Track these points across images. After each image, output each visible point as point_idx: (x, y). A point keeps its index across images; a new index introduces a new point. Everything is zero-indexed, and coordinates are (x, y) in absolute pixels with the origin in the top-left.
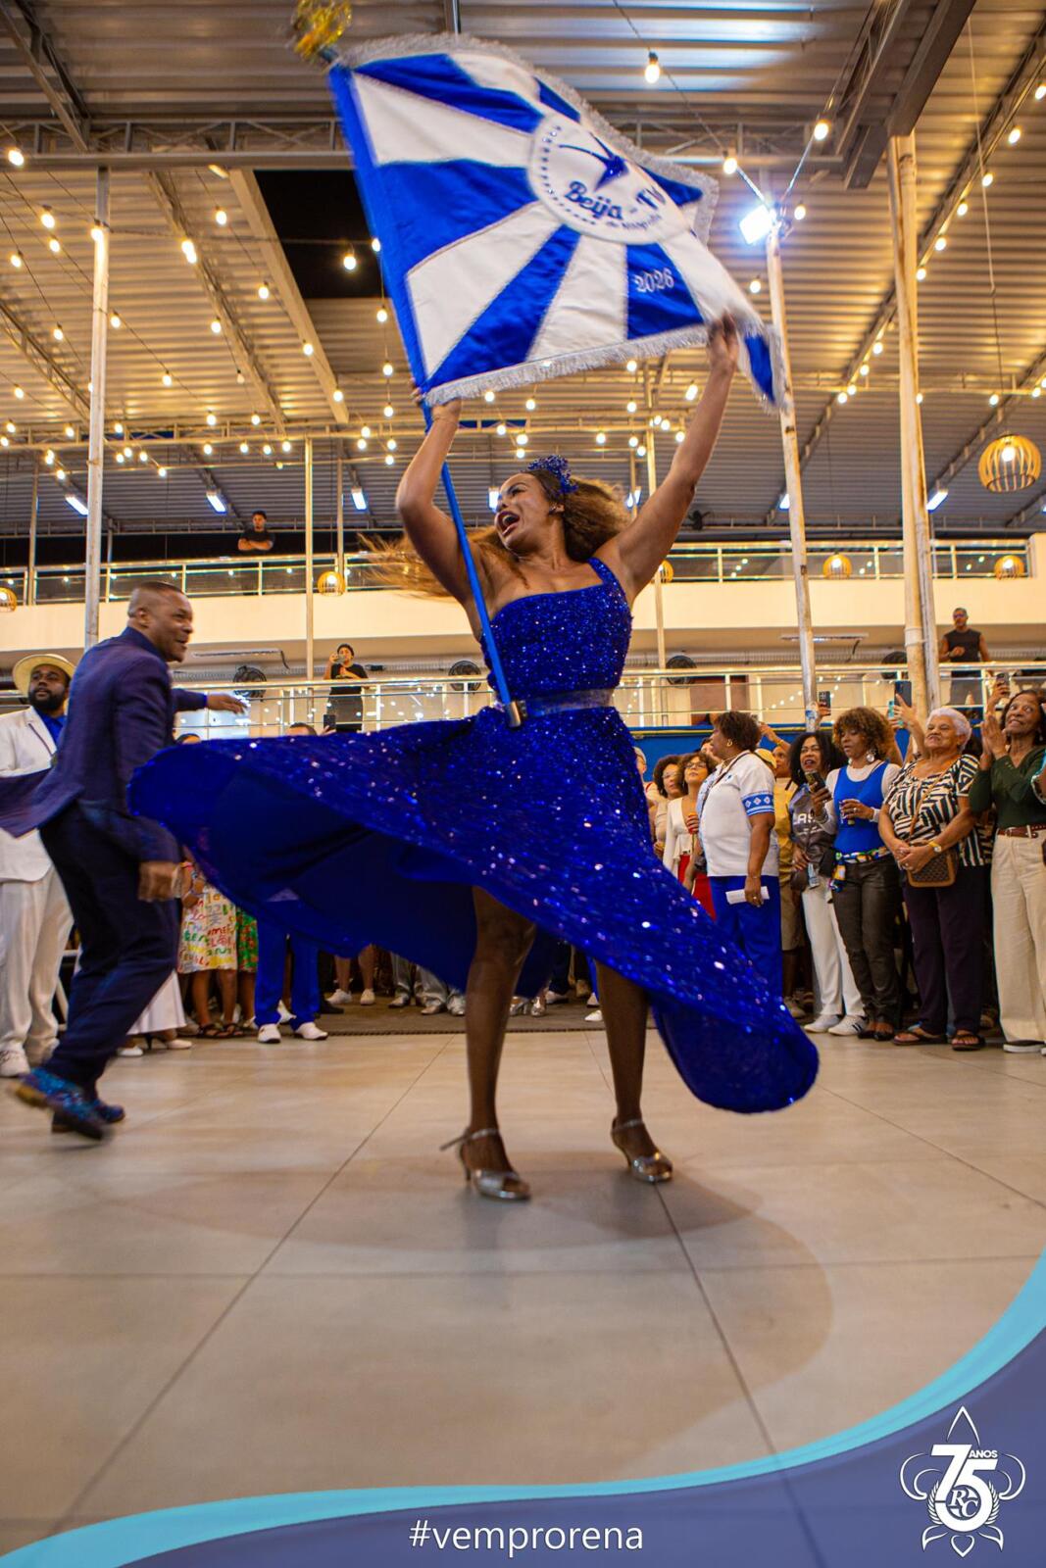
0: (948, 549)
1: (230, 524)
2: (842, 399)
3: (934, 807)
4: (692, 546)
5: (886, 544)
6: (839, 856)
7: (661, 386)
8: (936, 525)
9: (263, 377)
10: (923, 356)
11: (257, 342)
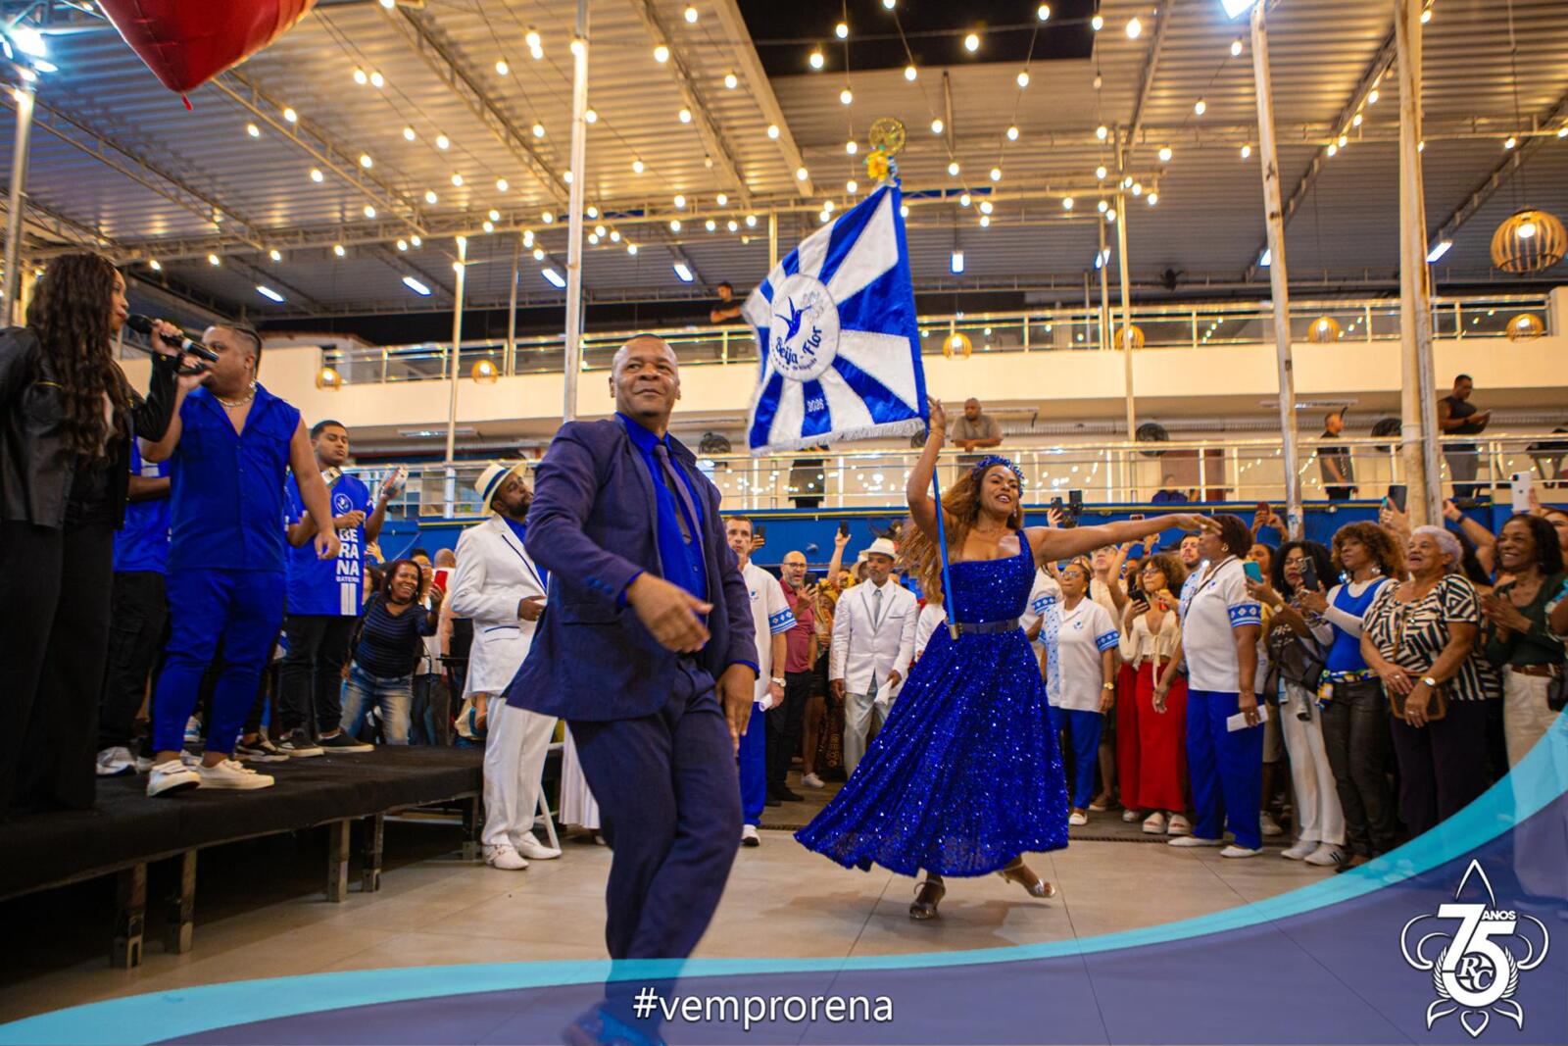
0: (1452, 306)
1: (696, 291)
2: (1331, 151)
3: (1420, 634)
4: (1164, 309)
5: (1379, 303)
6: (1326, 673)
7: (1133, 145)
8: (1437, 277)
9: (729, 156)
10: (1427, 101)
11: (724, 124)
